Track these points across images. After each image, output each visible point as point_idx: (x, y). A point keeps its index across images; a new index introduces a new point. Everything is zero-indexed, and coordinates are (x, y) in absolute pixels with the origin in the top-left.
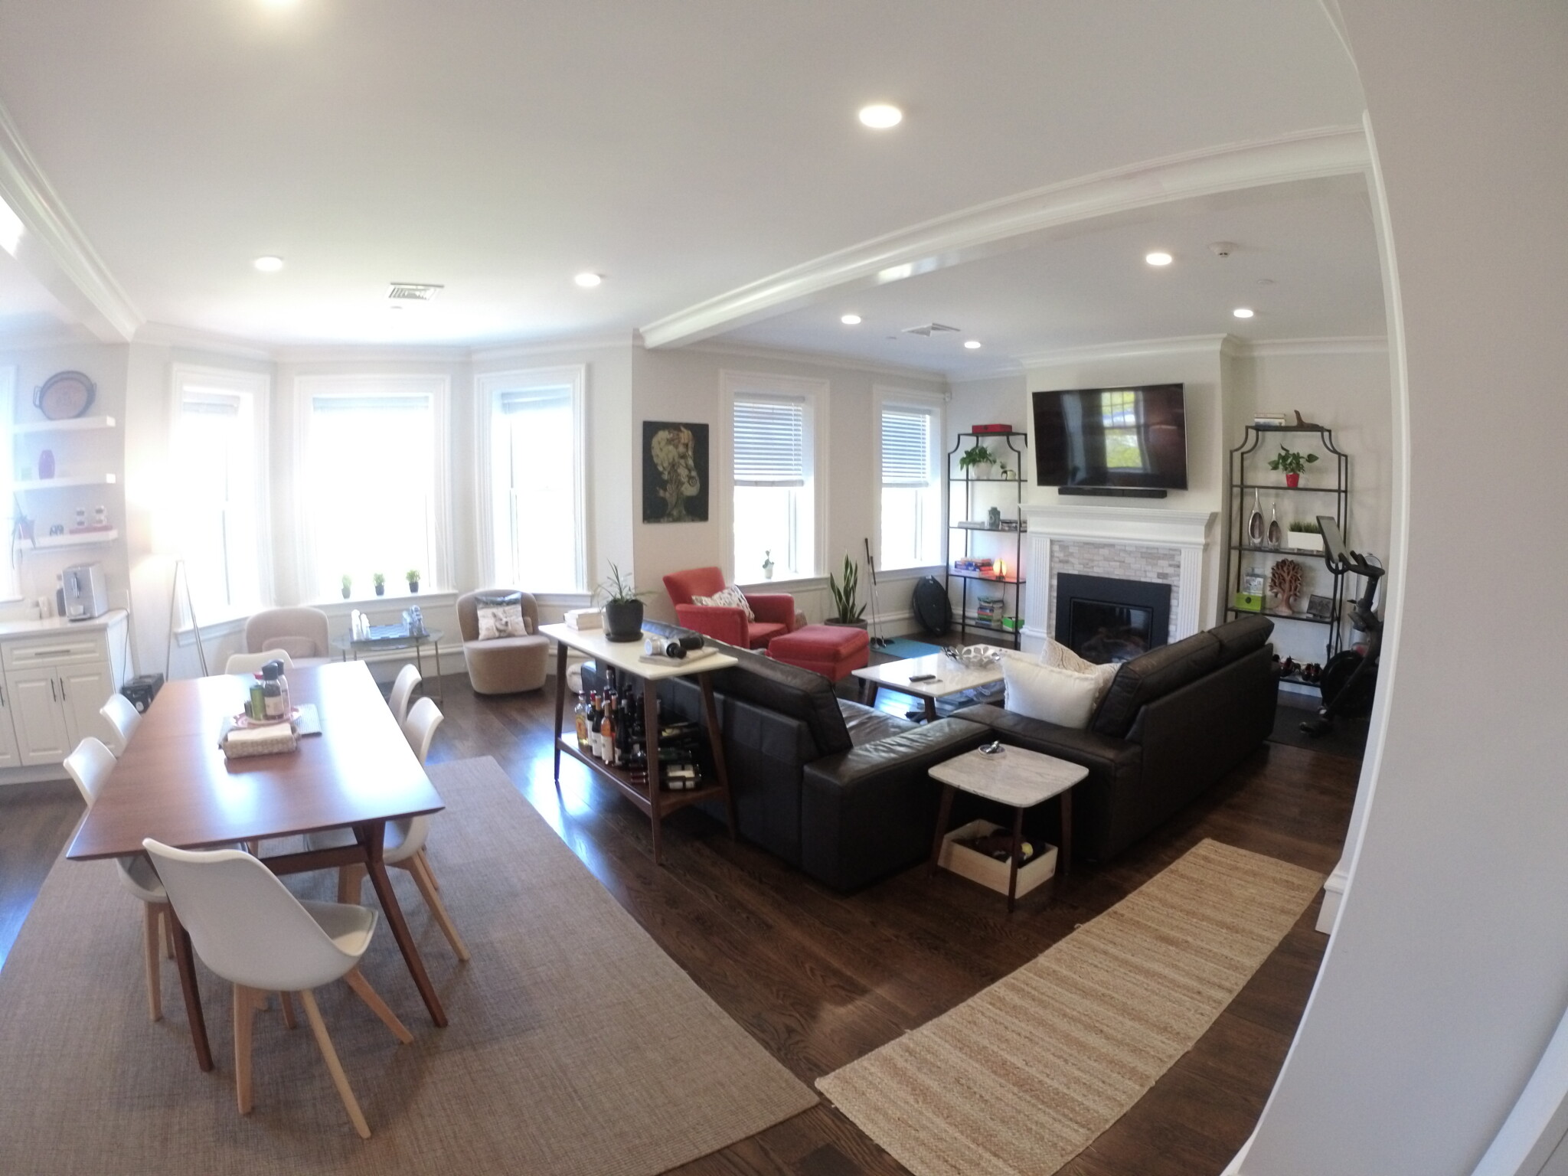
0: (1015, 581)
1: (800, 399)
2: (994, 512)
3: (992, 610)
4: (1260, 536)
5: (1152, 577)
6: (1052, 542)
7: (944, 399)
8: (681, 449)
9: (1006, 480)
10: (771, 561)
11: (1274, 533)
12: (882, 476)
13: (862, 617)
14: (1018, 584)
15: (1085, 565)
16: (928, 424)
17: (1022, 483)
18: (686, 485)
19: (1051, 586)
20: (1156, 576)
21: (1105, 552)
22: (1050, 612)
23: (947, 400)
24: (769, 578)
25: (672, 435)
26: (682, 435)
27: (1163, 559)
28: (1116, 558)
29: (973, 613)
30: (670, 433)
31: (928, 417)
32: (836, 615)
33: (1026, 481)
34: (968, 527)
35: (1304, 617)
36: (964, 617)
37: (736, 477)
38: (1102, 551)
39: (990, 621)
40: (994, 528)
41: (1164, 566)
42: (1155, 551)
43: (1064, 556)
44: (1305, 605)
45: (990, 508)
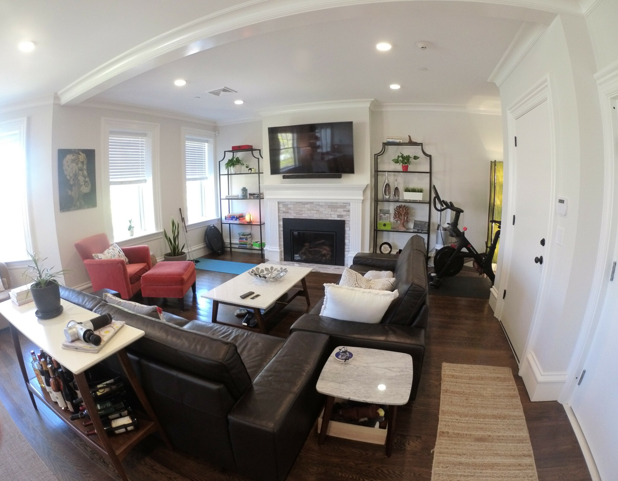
0: (259, 224)
1: (144, 135)
2: (244, 190)
3: (246, 239)
4: (389, 195)
5: (334, 217)
6: (279, 203)
7: (215, 135)
8: (80, 165)
9: (251, 173)
10: (132, 226)
11: (396, 193)
12: (186, 175)
13: (183, 251)
14: (260, 225)
15: (297, 213)
16: (206, 148)
17: (260, 174)
18: (83, 187)
19: (279, 225)
20: (337, 217)
21: (308, 206)
22: (280, 238)
23: (217, 135)
24: (132, 236)
25: (74, 157)
26: (80, 156)
27: (340, 208)
28: (314, 209)
29: (236, 241)
30: (73, 156)
31: (206, 144)
32: (169, 251)
33: (263, 173)
34: (229, 199)
35: (412, 231)
36: (231, 243)
37: (111, 180)
38: (306, 206)
39: (246, 244)
40: (245, 198)
41: (341, 211)
42: (336, 204)
43: (286, 210)
44: (411, 225)
45: (242, 188)
